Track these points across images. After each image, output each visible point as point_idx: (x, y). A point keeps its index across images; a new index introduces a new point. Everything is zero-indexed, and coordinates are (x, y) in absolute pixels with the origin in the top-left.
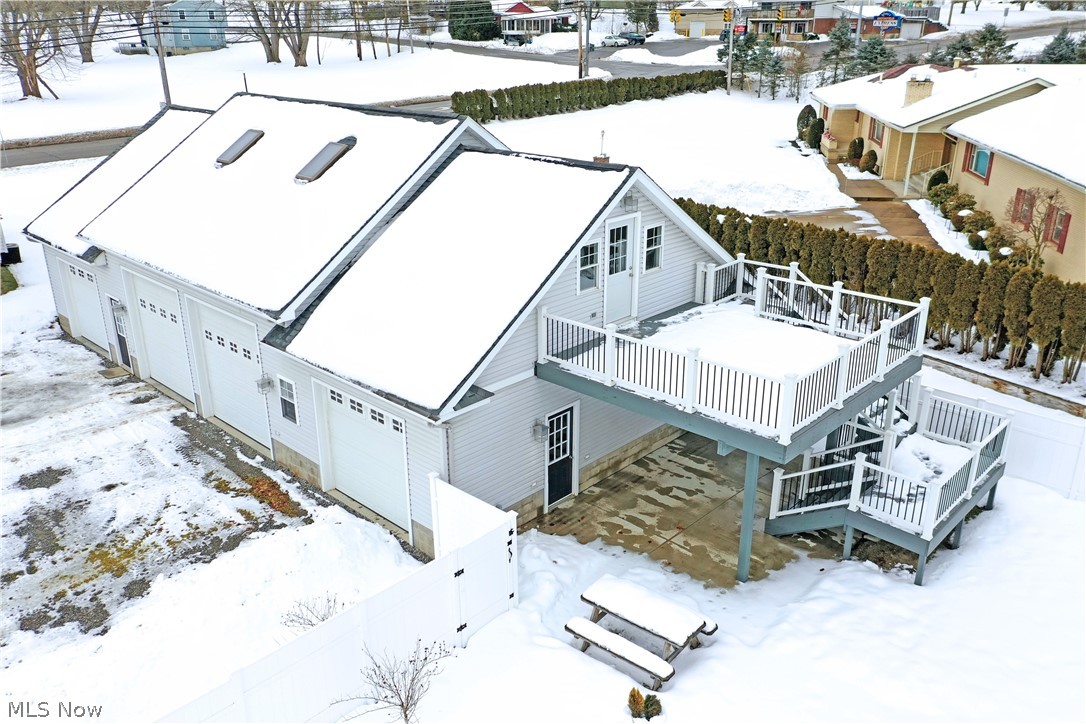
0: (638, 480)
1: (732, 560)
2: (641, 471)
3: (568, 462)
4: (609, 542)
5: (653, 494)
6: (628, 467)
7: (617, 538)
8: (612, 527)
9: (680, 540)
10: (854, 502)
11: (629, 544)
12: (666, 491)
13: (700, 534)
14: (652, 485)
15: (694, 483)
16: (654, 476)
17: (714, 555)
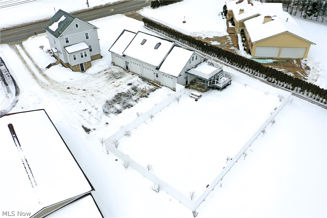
0: (195, 83)
1: (204, 90)
2: (195, 82)
3: (187, 81)
4: (192, 89)
5: (196, 84)
6: (193, 81)
7: (193, 88)
8: (192, 87)
9: (199, 88)
10: (215, 84)
11: (194, 89)
12: (197, 84)
13: (201, 88)
14: (196, 83)
15: (200, 83)
16: (196, 82)
17: (202, 90)
